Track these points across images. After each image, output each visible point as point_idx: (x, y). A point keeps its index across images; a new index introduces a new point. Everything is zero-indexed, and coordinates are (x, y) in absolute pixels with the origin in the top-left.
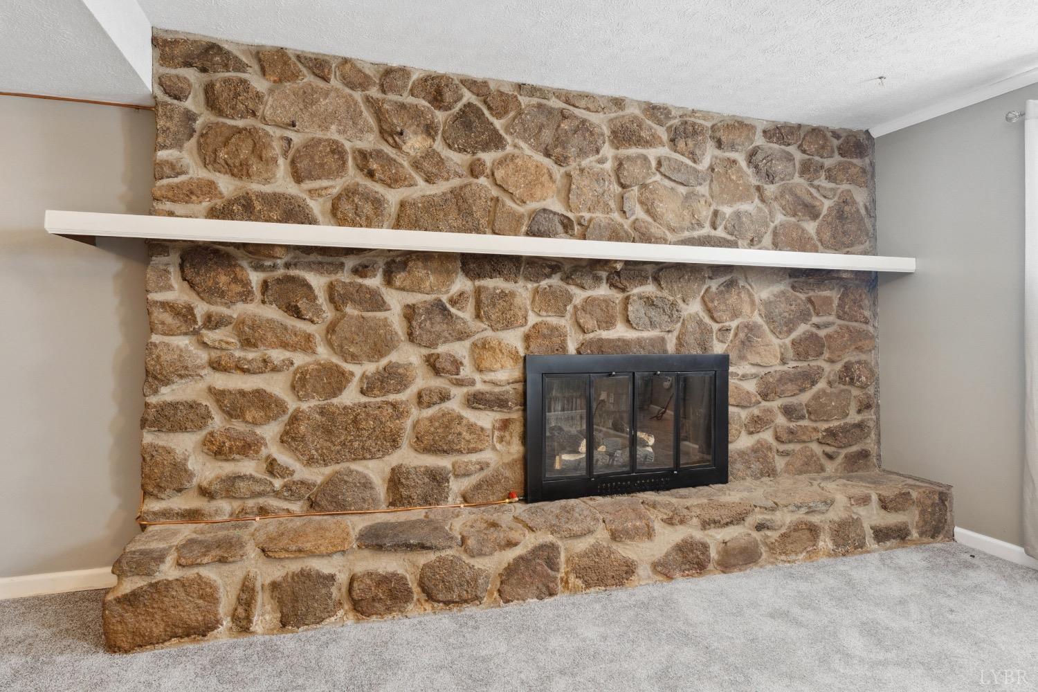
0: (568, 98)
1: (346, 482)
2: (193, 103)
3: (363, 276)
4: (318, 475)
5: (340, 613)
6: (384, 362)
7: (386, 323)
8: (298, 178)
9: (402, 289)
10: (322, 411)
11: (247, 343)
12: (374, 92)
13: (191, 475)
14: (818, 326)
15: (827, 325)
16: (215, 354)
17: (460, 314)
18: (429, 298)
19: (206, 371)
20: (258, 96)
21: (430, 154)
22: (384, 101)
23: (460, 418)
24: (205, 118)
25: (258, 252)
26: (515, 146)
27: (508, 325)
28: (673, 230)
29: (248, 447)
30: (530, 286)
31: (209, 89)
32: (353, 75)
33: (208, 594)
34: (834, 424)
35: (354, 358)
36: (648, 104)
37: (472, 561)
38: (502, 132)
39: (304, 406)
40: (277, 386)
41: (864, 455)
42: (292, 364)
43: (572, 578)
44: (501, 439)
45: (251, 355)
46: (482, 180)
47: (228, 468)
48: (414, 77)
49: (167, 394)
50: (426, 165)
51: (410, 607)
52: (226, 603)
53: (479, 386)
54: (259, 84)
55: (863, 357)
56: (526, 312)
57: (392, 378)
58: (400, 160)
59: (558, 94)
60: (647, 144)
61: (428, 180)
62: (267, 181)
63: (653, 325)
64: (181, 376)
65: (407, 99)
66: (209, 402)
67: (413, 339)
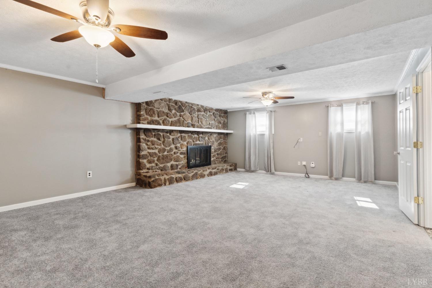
1: (165, 166)
4: (162, 166)
6: (170, 147)
7: (170, 141)
8: (158, 117)
9: (172, 135)
10: (162, 155)
11: (153, 144)
12: (168, 103)
13: (146, 166)
14: (221, 141)
15: (222, 141)
16: (148, 146)
17: (179, 139)
18: (175, 137)
19: (147, 149)
23: (179, 156)
24: (146, 106)
26: (185, 112)
27: (185, 141)
28: (204, 126)
29: (154, 161)
30: (188, 135)
32: (166, 100)
34: (223, 156)
35: (166, 147)
36: (201, 105)
38: (184, 110)
39: (160, 155)
40: (157, 151)
41: (226, 160)
42: (158, 148)
44: (184, 159)
45: (153, 146)
46: (181, 118)
48: (173, 100)
50: (175, 115)
53: (181, 151)
55: (226, 146)
56: (187, 139)
57: (171, 150)
58: (171, 114)
59: (191, 104)
60: (201, 112)
61: (175, 118)
62: (155, 118)
63: (202, 141)
64: (144, 150)
65: (172, 104)
66: (148, 154)
67: (173, 143)
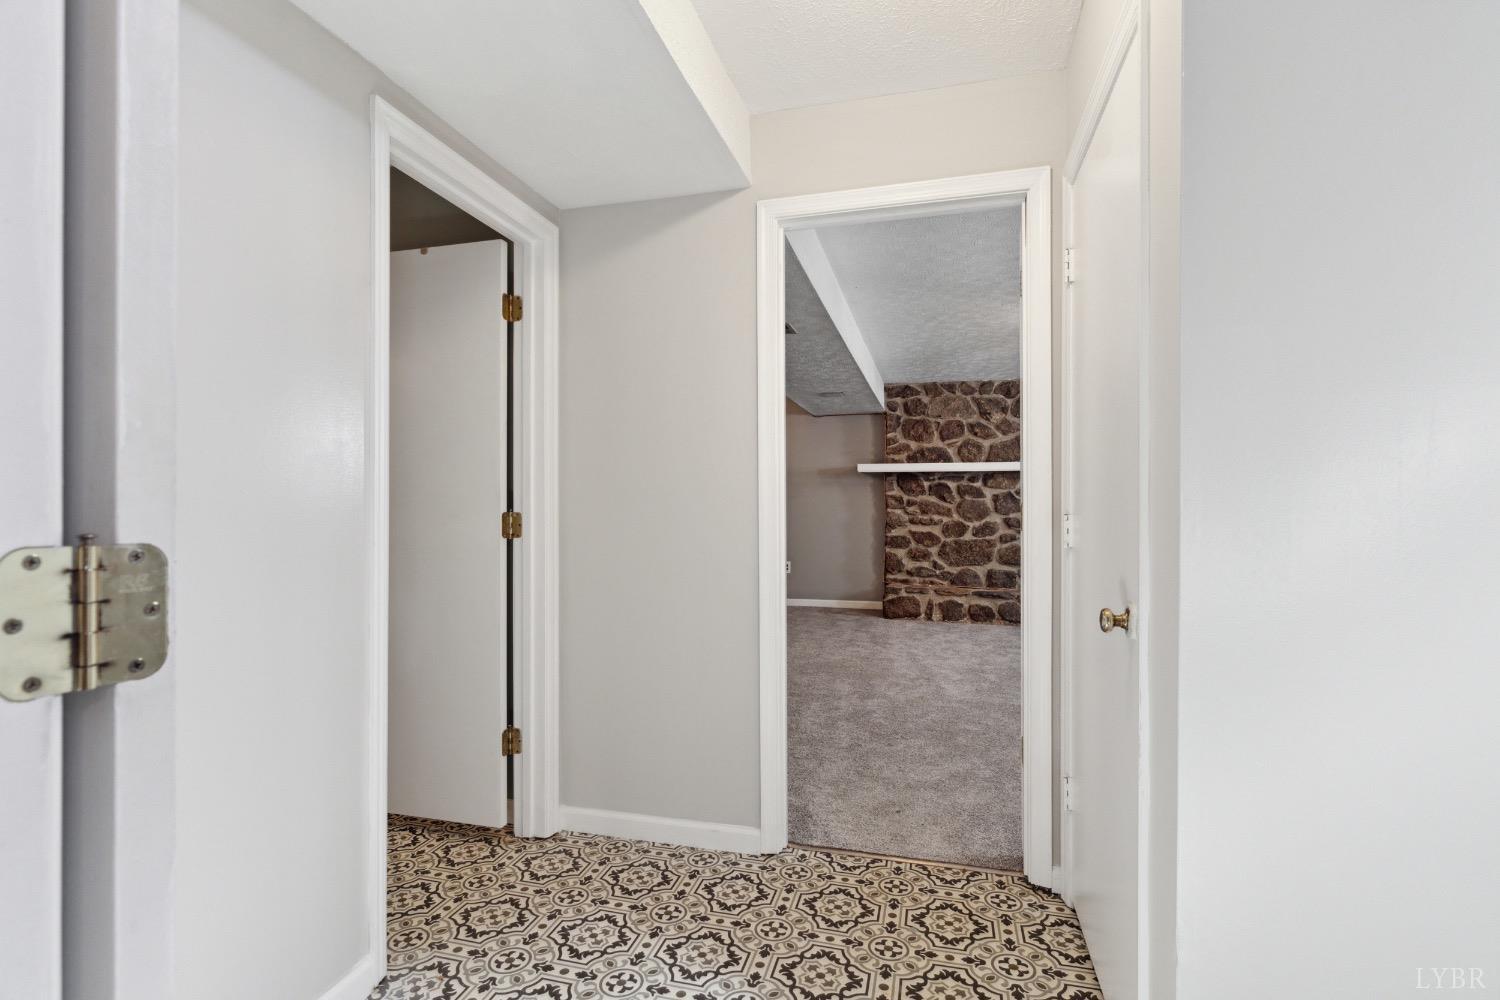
1: (967, 574)
2: (899, 412)
3: (973, 482)
4: (955, 570)
5: (965, 619)
6: (984, 521)
7: (984, 504)
8: (943, 439)
9: (992, 487)
10: (956, 543)
11: (924, 512)
13: (903, 565)
16: (911, 517)
18: (1005, 491)
19: (908, 524)
20: (926, 405)
21: (1005, 421)
22: (981, 399)
24: (904, 417)
25: (927, 475)
29: (926, 556)
31: (905, 405)
32: (966, 388)
33: (917, 603)
35: (970, 520)
39: (948, 540)
40: (936, 531)
42: (943, 522)
45: (926, 517)
47: (918, 564)
49: (894, 533)
50: (1003, 427)
51: (994, 621)
52: (924, 608)
54: (925, 399)
57: (988, 529)
58: (989, 426)
61: (1004, 433)
62: (929, 443)
64: (899, 526)
65: (992, 396)
66: (909, 536)
67: (996, 510)
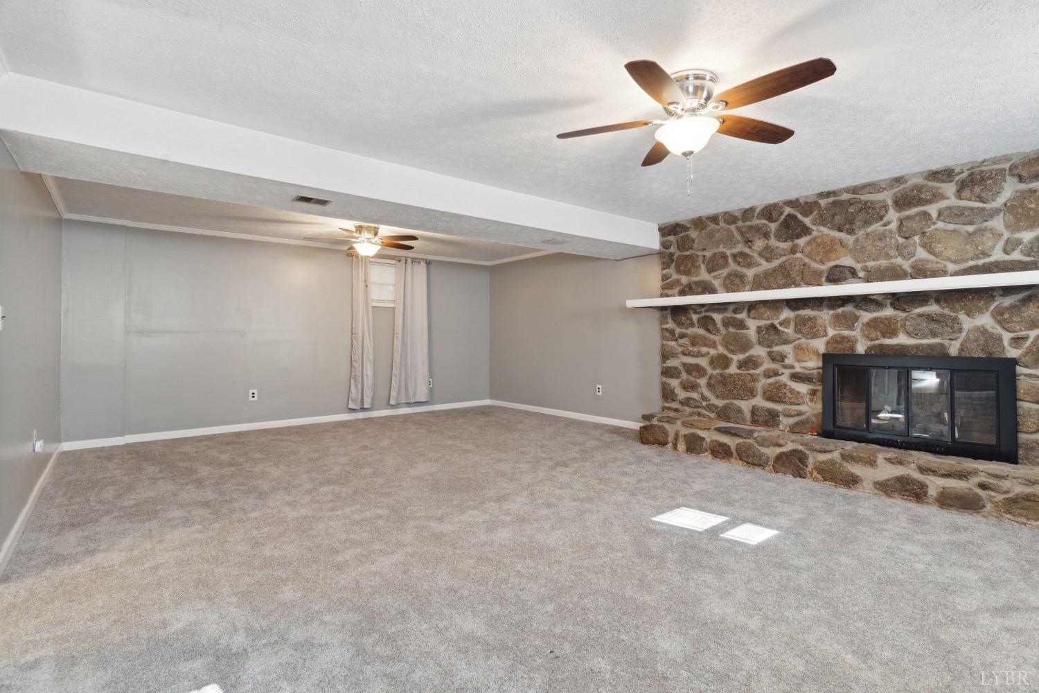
0: (854, 190)
1: (730, 408)
2: (672, 249)
3: (736, 314)
4: (720, 403)
5: (706, 454)
6: (747, 354)
7: (746, 336)
8: (710, 271)
9: (755, 318)
10: (721, 375)
11: (693, 344)
12: (740, 223)
13: (676, 395)
16: (682, 349)
17: (786, 330)
18: (768, 322)
19: (681, 356)
20: (693, 241)
22: (745, 227)
23: (785, 385)
24: (677, 253)
26: (818, 231)
27: (816, 336)
28: (955, 262)
29: (693, 387)
30: (831, 312)
31: (678, 242)
32: (730, 218)
33: (665, 433)
35: (733, 352)
37: (760, 448)
38: (810, 225)
39: (715, 372)
40: (704, 362)
42: (709, 353)
43: (815, 473)
44: (812, 400)
45: (695, 349)
46: (799, 255)
47: (689, 395)
48: (758, 210)
49: (670, 363)
50: (766, 253)
51: (732, 460)
52: (671, 438)
53: (798, 369)
54: (693, 234)
56: (826, 327)
57: (753, 361)
58: (752, 254)
59: (848, 190)
60: (927, 202)
61: (768, 261)
62: (697, 276)
63: (934, 335)
64: (672, 357)
65: (756, 222)
66: (681, 368)
67: (760, 343)
